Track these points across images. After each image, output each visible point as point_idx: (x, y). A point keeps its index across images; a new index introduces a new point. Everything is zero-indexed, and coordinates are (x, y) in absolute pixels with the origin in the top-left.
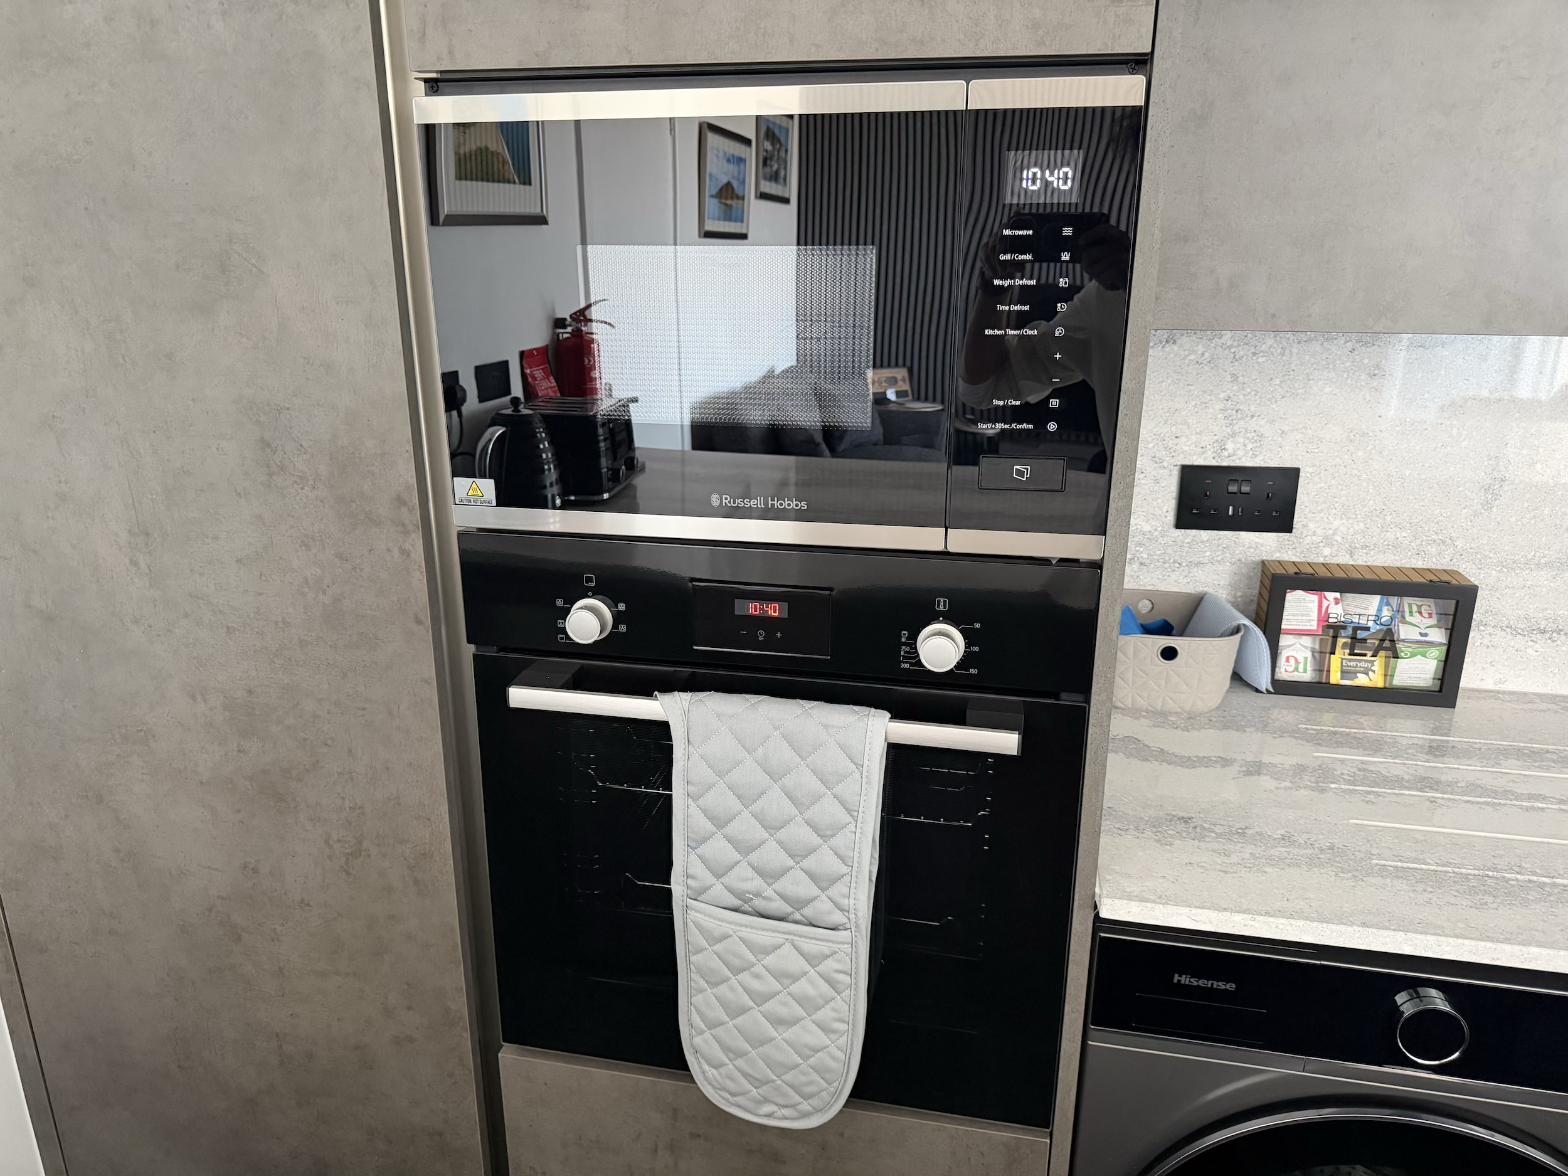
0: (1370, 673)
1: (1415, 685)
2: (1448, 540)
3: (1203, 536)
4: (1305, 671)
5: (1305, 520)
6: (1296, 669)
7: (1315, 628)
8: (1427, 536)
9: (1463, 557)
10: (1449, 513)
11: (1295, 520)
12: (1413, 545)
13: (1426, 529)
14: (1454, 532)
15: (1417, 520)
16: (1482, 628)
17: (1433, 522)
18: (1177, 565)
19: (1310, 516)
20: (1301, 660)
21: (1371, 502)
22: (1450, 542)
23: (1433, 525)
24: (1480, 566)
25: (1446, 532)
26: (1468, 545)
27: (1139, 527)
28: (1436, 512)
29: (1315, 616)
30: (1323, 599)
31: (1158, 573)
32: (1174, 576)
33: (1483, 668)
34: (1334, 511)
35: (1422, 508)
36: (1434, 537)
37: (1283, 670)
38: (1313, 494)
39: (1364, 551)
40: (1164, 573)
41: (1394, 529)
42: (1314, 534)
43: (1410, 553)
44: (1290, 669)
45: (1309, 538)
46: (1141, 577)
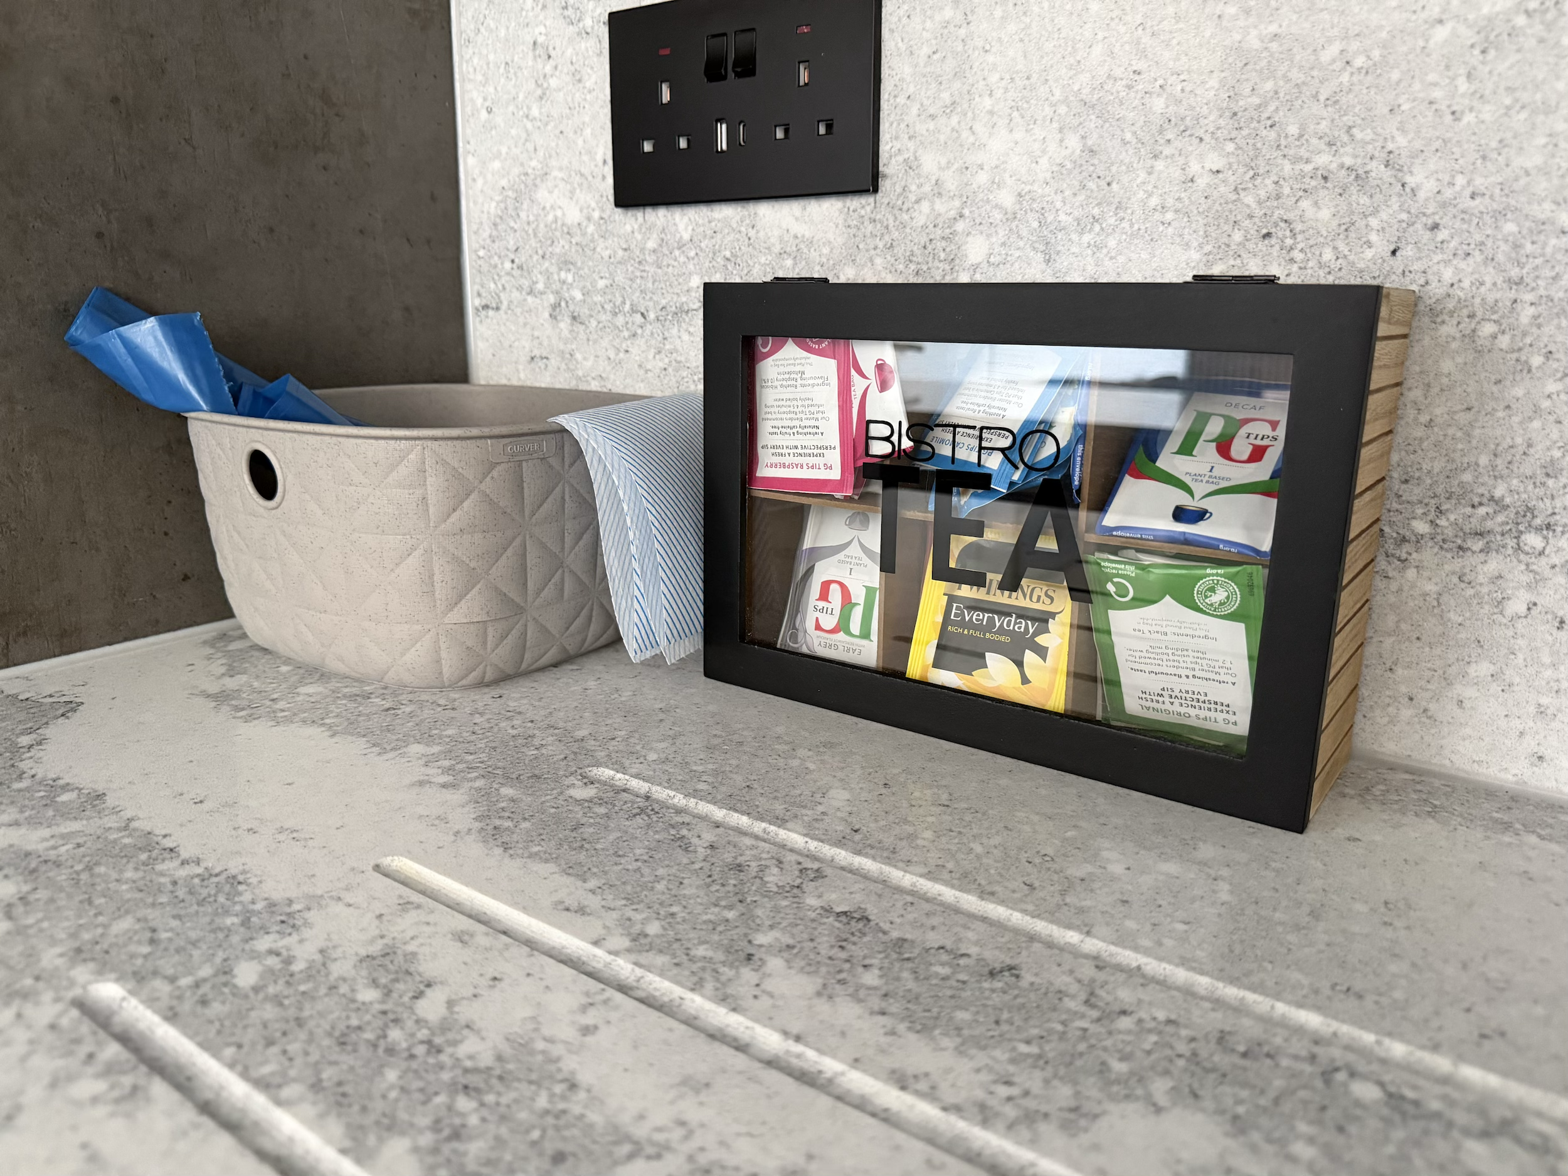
0: (1029, 657)
1: (1193, 722)
2: (1377, 169)
3: (681, 227)
4: (865, 635)
5: (911, 145)
6: (843, 626)
7: (835, 474)
8: (1297, 160)
9: (1442, 234)
10: (1376, 54)
11: (885, 148)
12: (1249, 199)
13: (1293, 130)
14: (1402, 129)
15: (1256, 100)
16: (1533, 540)
17: (1316, 96)
18: (638, 318)
19: (921, 128)
20: (858, 595)
21: (1098, 50)
22: (1387, 174)
23: (1317, 109)
24: (1515, 272)
25: (1368, 135)
26: (1460, 180)
27: (559, 213)
28: (1326, 56)
29: (833, 437)
30: (853, 372)
31: (605, 343)
32: (637, 349)
33: (1541, 711)
34: (988, 102)
35: (1274, 46)
36: (1323, 160)
37: (810, 625)
38: (926, 50)
39: (1087, 238)
40: (616, 342)
41: (1178, 144)
42: (938, 188)
43: (1238, 236)
44: (829, 622)
45: (925, 206)
46: (578, 356)
